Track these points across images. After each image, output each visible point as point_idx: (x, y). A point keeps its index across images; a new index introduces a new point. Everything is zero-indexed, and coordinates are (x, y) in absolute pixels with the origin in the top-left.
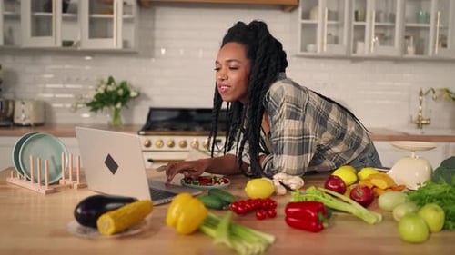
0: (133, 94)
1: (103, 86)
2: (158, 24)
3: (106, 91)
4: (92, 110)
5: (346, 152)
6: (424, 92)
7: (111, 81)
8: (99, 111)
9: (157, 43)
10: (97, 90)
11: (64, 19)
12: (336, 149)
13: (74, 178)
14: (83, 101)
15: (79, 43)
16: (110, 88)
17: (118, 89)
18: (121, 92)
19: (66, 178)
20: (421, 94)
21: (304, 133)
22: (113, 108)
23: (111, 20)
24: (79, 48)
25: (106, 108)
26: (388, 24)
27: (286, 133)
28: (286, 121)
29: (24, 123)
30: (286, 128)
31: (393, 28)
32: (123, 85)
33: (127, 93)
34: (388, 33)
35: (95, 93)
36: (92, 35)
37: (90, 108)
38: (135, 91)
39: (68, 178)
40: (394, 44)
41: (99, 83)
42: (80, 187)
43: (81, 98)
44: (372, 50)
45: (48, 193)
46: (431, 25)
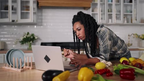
0: (36, 38)
1: (26, 35)
3: (27, 37)
4: (21, 44)
6: (130, 35)
7: (28, 33)
8: (24, 44)
10: (23, 37)
11: (13, 13)
13: (30, 65)
14: (18, 41)
15: (17, 21)
16: (28, 36)
18: (32, 37)
19: (26, 66)
20: (129, 36)
22: (29, 43)
23: (29, 13)
24: (17, 23)
25: (27, 43)
26: (119, 13)
32: (33, 35)
33: (34, 38)
35: (23, 38)
36: (22, 18)
37: (21, 43)
38: (37, 37)
39: (27, 66)
40: (121, 20)
41: (24, 34)
42: (33, 69)
43: (18, 40)
44: (115, 21)
45: (21, 71)
46: (133, 14)
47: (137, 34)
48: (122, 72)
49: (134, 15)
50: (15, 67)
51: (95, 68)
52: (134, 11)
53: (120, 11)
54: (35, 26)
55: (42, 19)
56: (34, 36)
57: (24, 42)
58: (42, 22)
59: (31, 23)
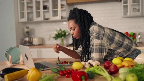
0: (67, 34)
3: (58, 33)
5: (124, 52)
7: (60, 30)
12: (119, 51)
14: (51, 37)
17: (62, 32)
21: (102, 45)
22: (61, 39)
23: (57, 11)
27: (95, 44)
28: (95, 40)
29: (36, 44)
30: (95, 43)
32: (64, 31)
45: (11, 66)
51: (72, 67)
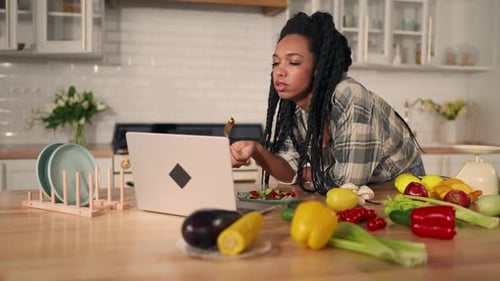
0: (100, 107)
1: (65, 98)
2: (124, 25)
3: (67, 103)
4: (48, 127)
5: (401, 162)
6: (410, 103)
8: (59, 127)
9: (123, 48)
10: (56, 103)
11: (21, 18)
12: (394, 158)
14: (38, 116)
15: (34, 46)
16: (73, 100)
17: (83, 102)
18: (85, 105)
20: (407, 105)
21: (370, 139)
22: (75, 124)
23: (79, 19)
24: (34, 52)
25: (67, 125)
26: (376, 31)
27: (353, 138)
28: (354, 125)
30: (352, 132)
31: (382, 34)
32: (88, 97)
33: (92, 107)
34: (374, 41)
35: (55, 106)
36: (51, 37)
37: (47, 124)
38: (102, 103)
39: (106, 198)
40: (383, 52)
41: (60, 94)
42: (126, 208)
43: (38, 112)
44: (366, 57)
45: (94, 215)
46: (423, 33)
47: (431, 102)
48: (416, 217)
49: (427, 36)
50: (71, 203)
52: (428, 25)
53: (380, 25)
54: (96, 68)
55: (119, 43)
56: (93, 101)
57: (57, 121)
58: (118, 53)
59: (85, 54)
